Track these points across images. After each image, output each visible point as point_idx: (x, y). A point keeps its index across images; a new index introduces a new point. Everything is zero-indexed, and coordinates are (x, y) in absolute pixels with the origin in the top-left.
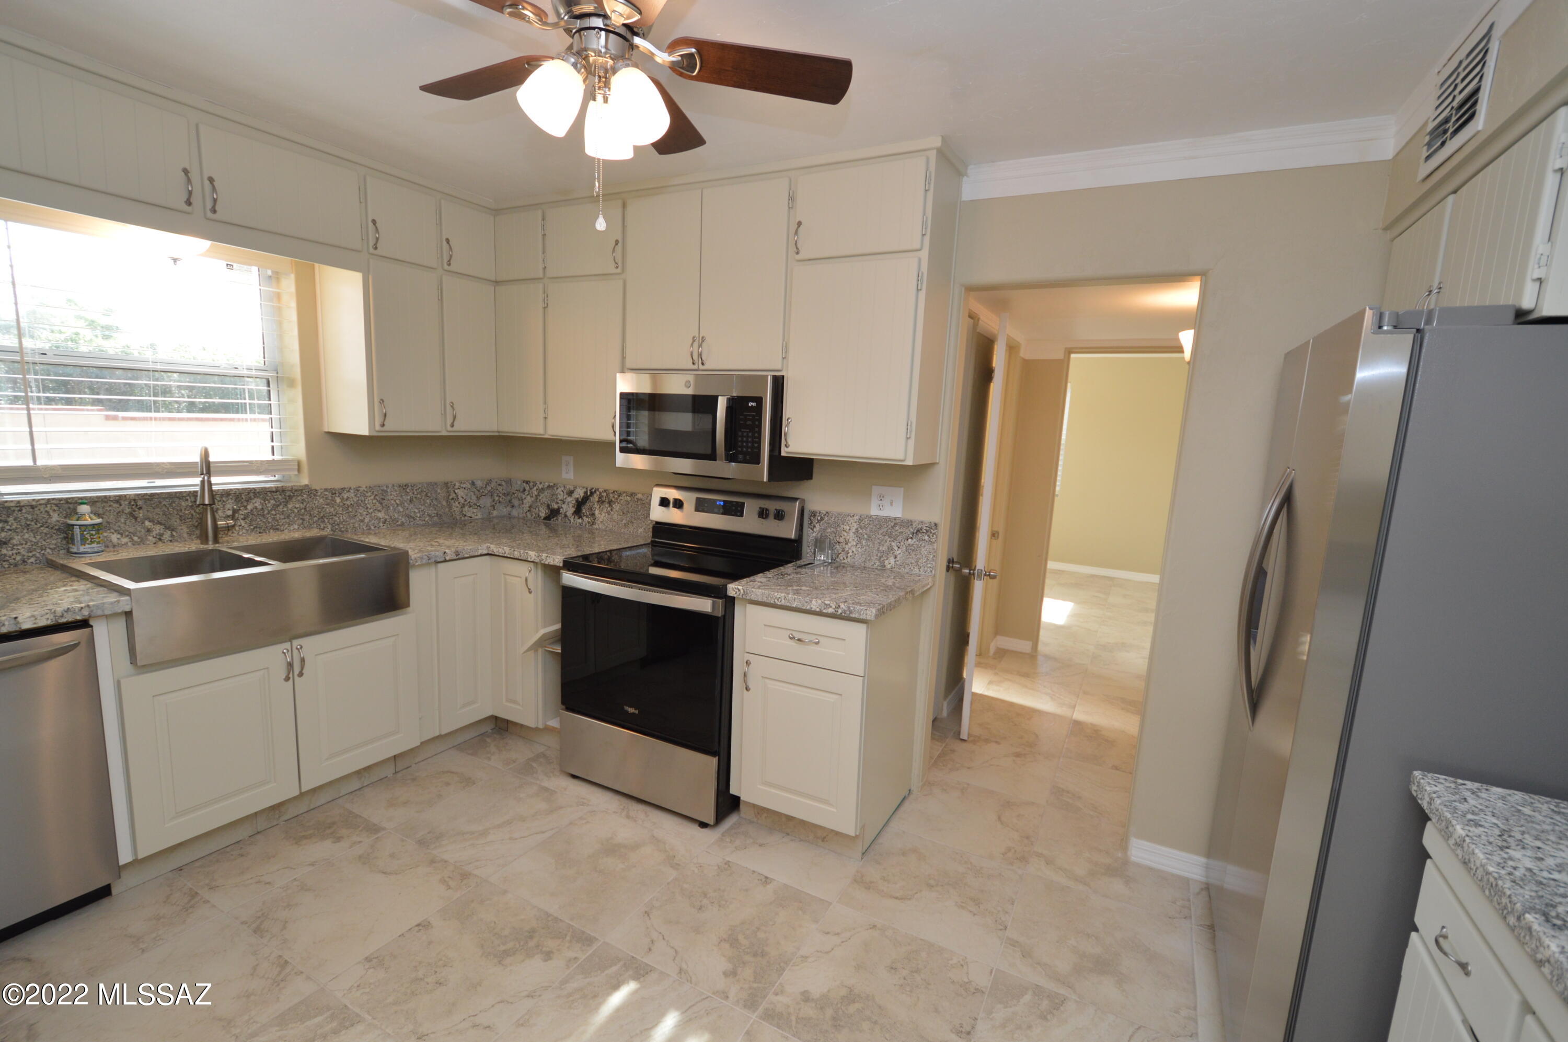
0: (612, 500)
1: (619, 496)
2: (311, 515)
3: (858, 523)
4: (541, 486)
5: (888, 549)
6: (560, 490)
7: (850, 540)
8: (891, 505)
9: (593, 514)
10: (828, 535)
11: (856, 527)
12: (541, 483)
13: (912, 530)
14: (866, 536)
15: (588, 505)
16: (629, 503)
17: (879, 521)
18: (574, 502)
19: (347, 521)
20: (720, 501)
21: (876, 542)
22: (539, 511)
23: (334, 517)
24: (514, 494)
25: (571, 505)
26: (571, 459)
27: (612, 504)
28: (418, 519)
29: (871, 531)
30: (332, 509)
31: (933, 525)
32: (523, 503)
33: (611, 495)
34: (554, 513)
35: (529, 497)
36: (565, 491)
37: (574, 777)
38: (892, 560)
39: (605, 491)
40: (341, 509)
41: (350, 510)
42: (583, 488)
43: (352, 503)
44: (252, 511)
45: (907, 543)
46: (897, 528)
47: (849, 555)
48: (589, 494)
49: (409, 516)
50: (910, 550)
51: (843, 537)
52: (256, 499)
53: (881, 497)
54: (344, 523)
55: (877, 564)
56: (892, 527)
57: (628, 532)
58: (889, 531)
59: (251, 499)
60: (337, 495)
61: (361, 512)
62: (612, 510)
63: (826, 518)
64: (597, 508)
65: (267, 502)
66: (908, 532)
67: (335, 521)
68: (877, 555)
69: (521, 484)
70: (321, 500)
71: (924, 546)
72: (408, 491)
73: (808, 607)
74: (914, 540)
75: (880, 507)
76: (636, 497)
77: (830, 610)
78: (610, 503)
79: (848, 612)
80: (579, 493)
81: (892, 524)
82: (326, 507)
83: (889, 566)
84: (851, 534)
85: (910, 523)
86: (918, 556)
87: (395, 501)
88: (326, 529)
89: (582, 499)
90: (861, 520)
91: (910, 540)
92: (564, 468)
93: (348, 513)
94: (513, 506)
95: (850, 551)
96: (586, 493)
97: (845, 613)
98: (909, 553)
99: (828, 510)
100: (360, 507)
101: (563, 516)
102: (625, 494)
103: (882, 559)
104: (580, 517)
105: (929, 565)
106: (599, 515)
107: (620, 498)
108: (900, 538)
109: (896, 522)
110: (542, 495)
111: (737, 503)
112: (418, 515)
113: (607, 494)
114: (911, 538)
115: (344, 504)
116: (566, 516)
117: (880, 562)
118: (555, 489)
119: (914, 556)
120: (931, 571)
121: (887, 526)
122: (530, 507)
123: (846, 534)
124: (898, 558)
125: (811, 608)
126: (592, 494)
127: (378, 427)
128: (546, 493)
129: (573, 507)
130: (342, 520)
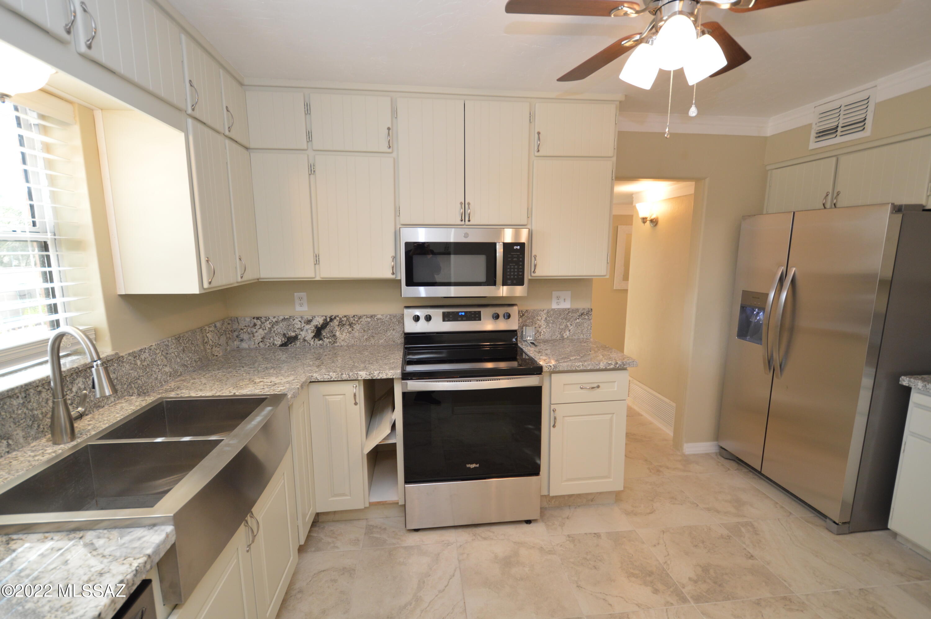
0: (352, 323)
1: (359, 319)
2: (122, 384)
3: (546, 314)
4: (274, 320)
5: (565, 326)
6: (296, 321)
7: (542, 325)
8: (565, 301)
9: (334, 335)
10: (527, 324)
11: (545, 317)
12: (274, 317)
13: (578, 314)
14: (551, 321)
15: (328, 329)
16: (369, 323)
17: (559, 312)
18: (313, 328)
19: (147, 382)
20: (462, 312)
21: (558, 324)
22: (274, 340)
23: (138, 381)
24: (242, 329)
25: (310, 331)
26: (303, 294)
27: (352, 325)
28: (189, 366)
29: (555, 318)
30: (136, 373)
31: (590, 309)
32: (254, 336)
33: (352, 319)
34: (289, 341)
35: (261, 330)
36: (303, 321)
37: (417, 530)
38: (568, 333)
39: (345, 316)
40: (142, 371)
41: (148, 370)
42: (322, 316)
43: (148, 362)
44: (77, 393)
45: (576, 322)
46: (570, 314)
47: (541, 334)
48: (328, 320)
49: (184, 365)
50: (578, 325)
51: (538, 324)
52: (78, 379)
53: (558, 298)
54: (145, 385)
55: (559, 337)
56: (567, 314)
57: (370, 344)
58: (565, 316)
59: (74, 380)
60: (137, 358)
61: (155, 370)
62: (352, 330)
63: (526, 314)
64: (338, 330)
65: (87, 379)
66: (576, 315)
67: (139, 384)
68: (559, 331)
69: (251, 320)
70: (127, 366)
71: (586, 322)
72: (181, 342)
73: (598, 367)
74: (580, 319)
75: (558, 304)
76: (376, 318)
77: (612, 367)
78: (351, 325)
79: (622, 365)
80: (319, 321)
81: (567, 312)
82: (131, 372)
83: (566, 337)
84: (543, 321)
85: (577, 310)
86: (582, 328)
87: (174, 354)
88: (134, 394)
89: (322, 325)
90: (548, 312)
91: (577, 320)
92: (297, 301)
93: (146, 373)
94: (242, 340)
95: (542, 332)
96: (326, 320)
97: (621, 366)
98: (577, 327)
99: (527, 309)
100: (154, 366)
101: (301, 341)
102: (365, 317)
103: (562, 333)
104: (321, 339)
105: (589, 332)
106: (341, 335)
107: (361, 320)
108: (572, 320)
109: (569, 311)
110: (276, 327)
111: (475, 312)
112: (189, 362)
113: (347, 319)
114: (578, 319)
115: (143, 366)
116: (305, 340)
117: (561, 335)
118: (291, 320)
119: (580, 329)
120: (590, 335)
121: (564, 314)
122: (263, 338)
123: (539, 322)
124: (571, 331)
125: (600, 367)
126: (331, 320)
127: (206, 285)
128: (281, 325)
129: (312, 332)
130: (143, 382)
